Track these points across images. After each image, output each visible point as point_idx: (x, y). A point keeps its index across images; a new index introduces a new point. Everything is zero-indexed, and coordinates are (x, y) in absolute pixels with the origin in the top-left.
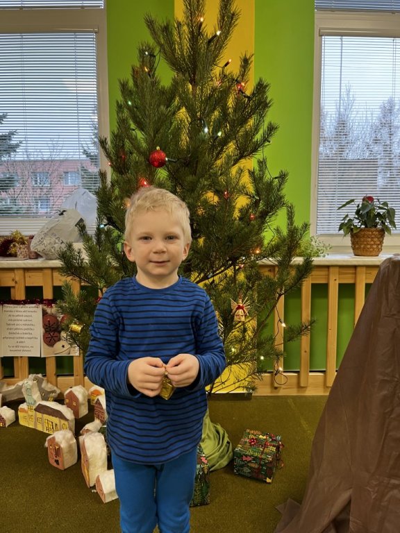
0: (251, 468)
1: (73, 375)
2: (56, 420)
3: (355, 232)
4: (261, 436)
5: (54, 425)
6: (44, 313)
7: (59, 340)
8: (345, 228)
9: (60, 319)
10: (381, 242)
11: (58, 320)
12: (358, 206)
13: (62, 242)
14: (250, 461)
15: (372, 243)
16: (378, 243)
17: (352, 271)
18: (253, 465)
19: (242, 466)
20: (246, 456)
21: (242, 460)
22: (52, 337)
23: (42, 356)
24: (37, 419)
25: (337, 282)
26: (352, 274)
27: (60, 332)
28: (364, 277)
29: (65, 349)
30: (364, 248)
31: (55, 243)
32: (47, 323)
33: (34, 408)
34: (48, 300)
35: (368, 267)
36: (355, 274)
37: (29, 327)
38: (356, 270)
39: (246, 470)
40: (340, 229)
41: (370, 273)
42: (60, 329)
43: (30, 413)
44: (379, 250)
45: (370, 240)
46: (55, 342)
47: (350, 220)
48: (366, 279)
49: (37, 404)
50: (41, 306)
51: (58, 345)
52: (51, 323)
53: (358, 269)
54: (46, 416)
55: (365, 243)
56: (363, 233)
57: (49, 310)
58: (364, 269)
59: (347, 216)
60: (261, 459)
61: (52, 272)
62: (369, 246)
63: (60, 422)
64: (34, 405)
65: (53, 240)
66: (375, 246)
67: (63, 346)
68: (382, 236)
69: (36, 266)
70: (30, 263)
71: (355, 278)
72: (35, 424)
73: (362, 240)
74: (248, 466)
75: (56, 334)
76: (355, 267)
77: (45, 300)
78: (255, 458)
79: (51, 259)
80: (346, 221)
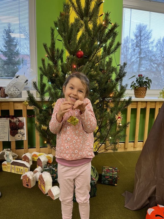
0: (109, 181)
1: (23, 148)
2: (22, 168)
3: (137, 88)
4: (110, 168)
5: (21, 170)
6: (10, 122)
7: (17, 133)
8: (133, 86)
9: (17, 124)
10: (146, 93)
11: (16, 125)
12: (137, 78)
13: (19, 90)
14: (108, 178)
15: (143, 93)
16: (145, 93)
17: (136, 103)
18: (109, 179)
19: (105, 180)
20: (107, 176)
21: (105, 178)
22: (14, 132)
23: (10, 141)
24: (12, 168)
25: (131, 108)
26: (136, 104)
27: (17, 130)
28: (140, 106)
29: (20, 137)
30: (140, 94)
31: (16, 91)
32: (11, 126)
33: (10, 163)
34: (12, 116)
35: (142, 102)
36: (137, 104)
37: (3, 128)
38: (137, 103)
39: (107, 182)
40: (131, 87)
41: (142, 104)
42: (17, 128)
43: (8, 165)
44: (145, 95)
45: (142, 91)
46: (15, 134)
47: (135, 84)
48: (141, 106)
49: (12, 161)
50: (9, 118)
51: (17, 136)
52: (13, 126)
53: (138, 103)
54: (16, 167)
55: (140, 92)
56: (139, 89)
57: (12, 120)
58: (140, 103)
59: (133, 82)
60: (113, 177)
61: (14, 103)
62: (141, 94)
63: (24, 168)
64: (10, 162)
65: (14, 89)
66: (144, 94)
67: (19, 136)
68: (146, 90)
69: (7, 101)
70: (3, 99)
71: (137, 106)
72: (11, 170)
73: (139, 91)
74: (107, 180)
75: (16, 131)
76: (137, 102)
77: (11, 116)
78: (111, 177)
79: (13, 98)
80: (133, 84)
